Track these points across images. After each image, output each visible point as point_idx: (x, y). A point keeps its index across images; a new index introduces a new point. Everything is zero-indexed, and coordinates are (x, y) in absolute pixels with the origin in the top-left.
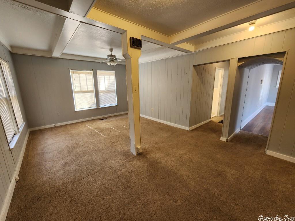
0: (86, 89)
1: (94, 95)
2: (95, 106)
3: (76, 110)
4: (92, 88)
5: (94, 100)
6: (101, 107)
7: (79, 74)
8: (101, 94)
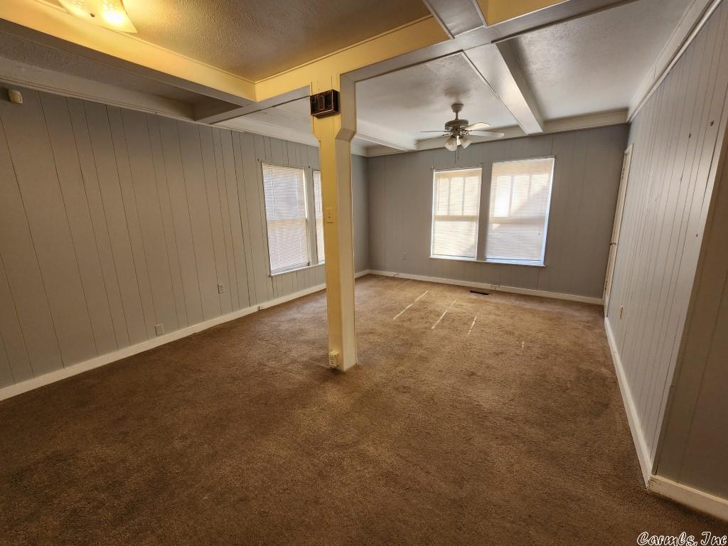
0: (458, 213)
1: (475, 226)
2: (472, 256)
3: (432, 256)
4: (473, 209)
5: (473, 239)
6: (488, 261)
7: (450, 177)
8: (493, 227)
